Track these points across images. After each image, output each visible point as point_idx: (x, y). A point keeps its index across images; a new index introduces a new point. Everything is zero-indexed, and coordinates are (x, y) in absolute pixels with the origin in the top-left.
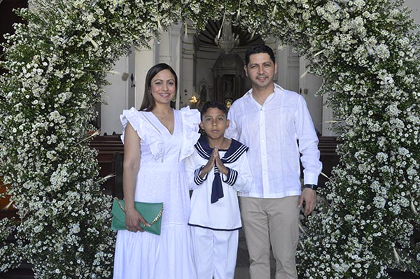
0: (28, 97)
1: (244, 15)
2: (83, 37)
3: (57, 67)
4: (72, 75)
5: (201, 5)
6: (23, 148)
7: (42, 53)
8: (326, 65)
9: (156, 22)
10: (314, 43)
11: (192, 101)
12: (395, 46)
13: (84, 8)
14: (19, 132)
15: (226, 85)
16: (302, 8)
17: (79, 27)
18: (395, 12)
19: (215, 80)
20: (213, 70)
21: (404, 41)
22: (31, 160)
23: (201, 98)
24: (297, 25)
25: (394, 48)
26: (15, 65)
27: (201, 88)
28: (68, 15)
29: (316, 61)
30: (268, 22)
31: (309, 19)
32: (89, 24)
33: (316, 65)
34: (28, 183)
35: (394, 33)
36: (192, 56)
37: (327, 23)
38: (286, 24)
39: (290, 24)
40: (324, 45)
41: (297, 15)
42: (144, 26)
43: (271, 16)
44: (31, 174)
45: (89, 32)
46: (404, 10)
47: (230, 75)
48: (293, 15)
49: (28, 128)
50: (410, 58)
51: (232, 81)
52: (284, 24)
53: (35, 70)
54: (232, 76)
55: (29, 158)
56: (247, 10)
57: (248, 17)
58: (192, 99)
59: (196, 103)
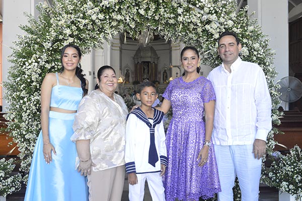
0: (29, 80)
1: (162, 29)
2: (63, 42)
3: (47, 62)
4: (56, 66)
5: (135, 23)
6: (26, 112)
7: (38, 53)
8: (212, 59)
9: (108, 34)
10: (204, 46)
11: (119, 81)
12: (251, 48)
13: (65, 26)
14: (24, 103)
15: (144, 69)
16: (196, 25)
17: (61, 37)
18: (251, 28)
19: (136, 66)
20: (134, 58)
21: (256, 46)
22: (30, 120)
23: (125, 79)
24: (194, 35)
25: (251, 50)
26: (22, 61)
27: (126, 71)
28: (54, 29)
29: (206, 57)
30: (176, 33)
31: (202, 32)
32: (68, 35)
33: (206, 59)
34: (29, 135)
35: (251, 40)
36: (118, 48)
37: (212, 35)
38: (188, 35)
39: (190, 35)
40: (210, 47)
41: (194, 29)
42: (101, 36)
43: (178, 30)
44: (31, 129)
45: (66, 40)
46: (257, 27)
47: (146, 62)
48: (191, 30)
49: (29, 100)
50: (261, 55)
51: (148, 66)
52: (186, 35)
53: (33, 64)
54: (148, 62)
55: (29, 119)
56: (164, 26)
57: (164, 30)
58: (119, 80)
59: (122, 83)
